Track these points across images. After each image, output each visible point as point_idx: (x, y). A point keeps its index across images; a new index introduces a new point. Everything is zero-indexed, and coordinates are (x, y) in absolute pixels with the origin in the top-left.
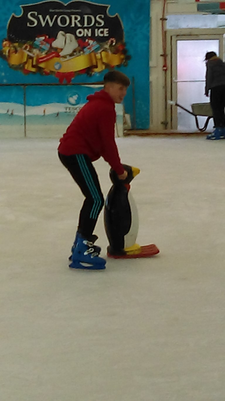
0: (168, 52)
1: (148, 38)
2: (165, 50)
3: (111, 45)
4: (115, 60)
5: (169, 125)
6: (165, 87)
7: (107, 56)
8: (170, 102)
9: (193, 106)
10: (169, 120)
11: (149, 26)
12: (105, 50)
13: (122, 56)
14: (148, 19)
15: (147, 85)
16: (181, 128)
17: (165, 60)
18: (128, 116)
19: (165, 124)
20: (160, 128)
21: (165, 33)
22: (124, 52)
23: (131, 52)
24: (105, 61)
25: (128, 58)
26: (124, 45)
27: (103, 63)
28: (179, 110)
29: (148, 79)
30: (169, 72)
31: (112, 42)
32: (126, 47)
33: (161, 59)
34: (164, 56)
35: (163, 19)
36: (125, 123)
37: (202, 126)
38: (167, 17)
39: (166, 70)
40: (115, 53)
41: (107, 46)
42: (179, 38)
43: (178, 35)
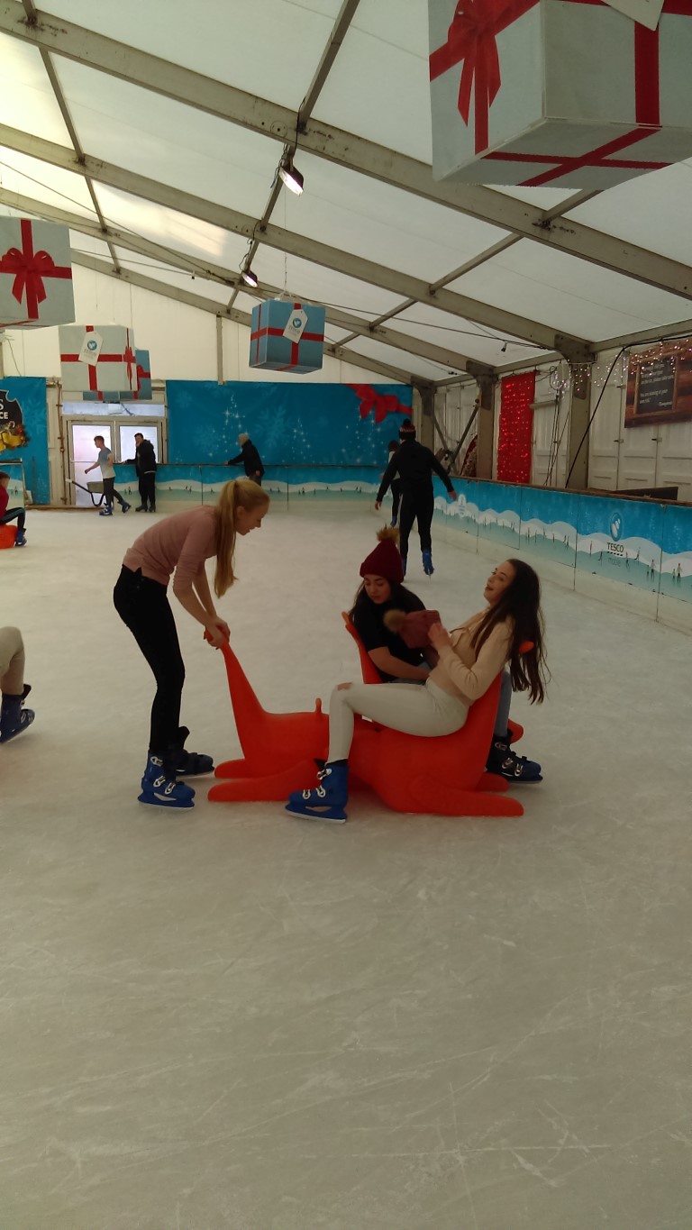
0: (65, 435)
1: (45, 422)
2: (61, 433)
3: (11, 428)
4: (16, 441)
5: (68, 501)
6: (63, 466)
7: (7, 437)
8: (67, 480)
9: (89, 484)
10: (68, 496)
11: (46, 411)
12: (6, 432)
13: (22, 438)
14: (45, 405)
15: (47, 463)
16: (78, 504)
17: (62, 443)
18: (29, 492)
19: (64, 500)
20: (61, 504)
21: (61, 419)
22: (24, 434)
23: (30, 434)
24: (5, 441)
25: (27, 439)
26: (23, 427)
27: (4, 443)
28: (77, 488)
29: (47, 459)
30: (66, 453)
31: (12, 424)
32: (26, 430)
33: (59, 441)
34: (61, 438)
35: (59, 406)
36: (26, 498)
37: (97, 502)
38: (62, 404)
39: (63, 452)
40: (14, 435)
41: (7, 428)
42: (74, 423)
43: (72, 421)
